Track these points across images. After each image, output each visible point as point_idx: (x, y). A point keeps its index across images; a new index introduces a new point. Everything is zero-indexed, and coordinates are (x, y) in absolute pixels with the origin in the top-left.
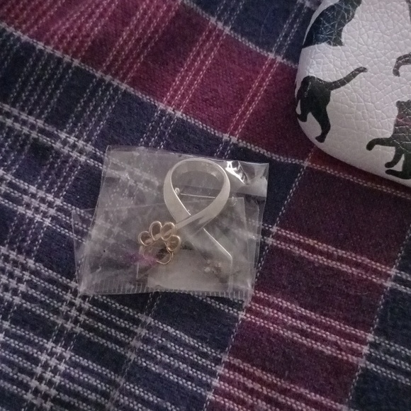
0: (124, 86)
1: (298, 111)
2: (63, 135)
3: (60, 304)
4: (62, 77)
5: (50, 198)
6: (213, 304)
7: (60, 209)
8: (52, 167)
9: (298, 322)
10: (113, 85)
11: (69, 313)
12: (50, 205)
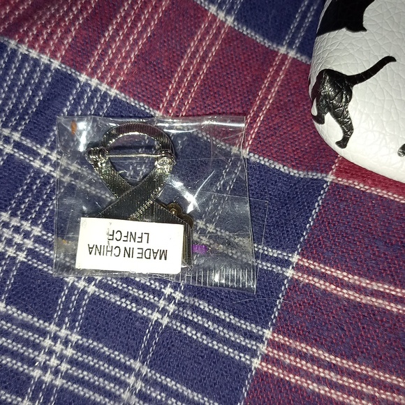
0: (113, 92)
1: (315, 112)
2: (43, 151)
3: (36, 353)
4: (41, 82)
5: (26, 226)
6: (221, 350)
7: (38, 240)
8: (30, 189)
9: (327, 372)
10: (100, 91)
11: (48, 362)
12: (27, 235)
